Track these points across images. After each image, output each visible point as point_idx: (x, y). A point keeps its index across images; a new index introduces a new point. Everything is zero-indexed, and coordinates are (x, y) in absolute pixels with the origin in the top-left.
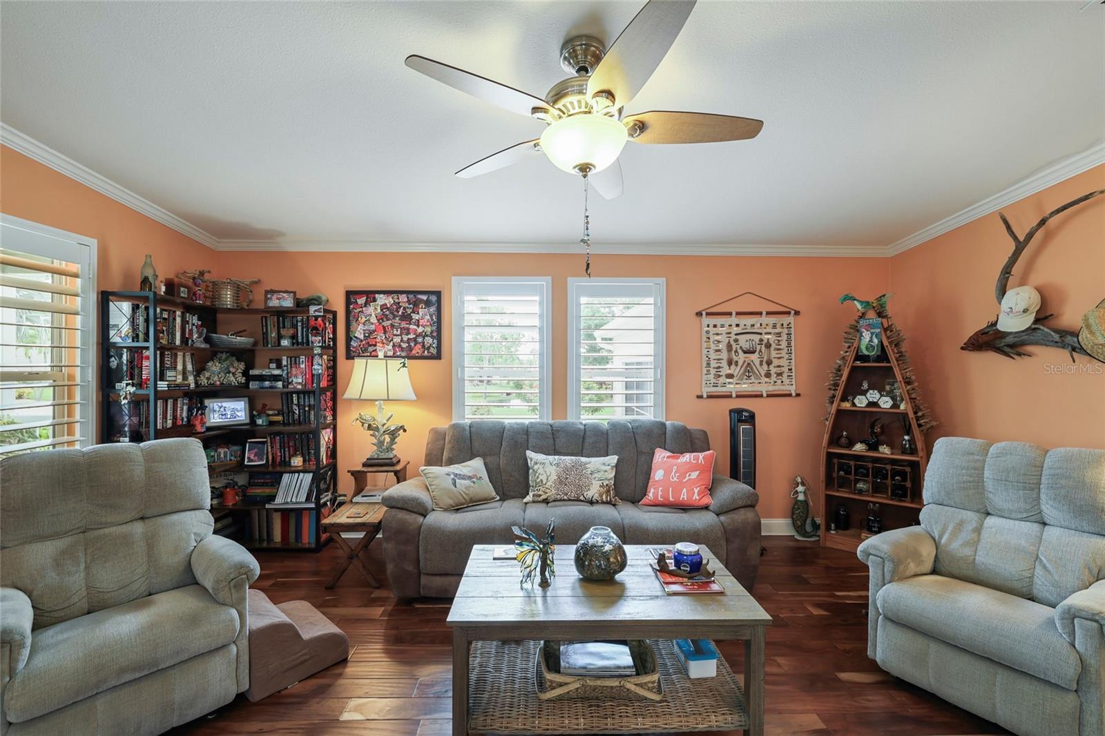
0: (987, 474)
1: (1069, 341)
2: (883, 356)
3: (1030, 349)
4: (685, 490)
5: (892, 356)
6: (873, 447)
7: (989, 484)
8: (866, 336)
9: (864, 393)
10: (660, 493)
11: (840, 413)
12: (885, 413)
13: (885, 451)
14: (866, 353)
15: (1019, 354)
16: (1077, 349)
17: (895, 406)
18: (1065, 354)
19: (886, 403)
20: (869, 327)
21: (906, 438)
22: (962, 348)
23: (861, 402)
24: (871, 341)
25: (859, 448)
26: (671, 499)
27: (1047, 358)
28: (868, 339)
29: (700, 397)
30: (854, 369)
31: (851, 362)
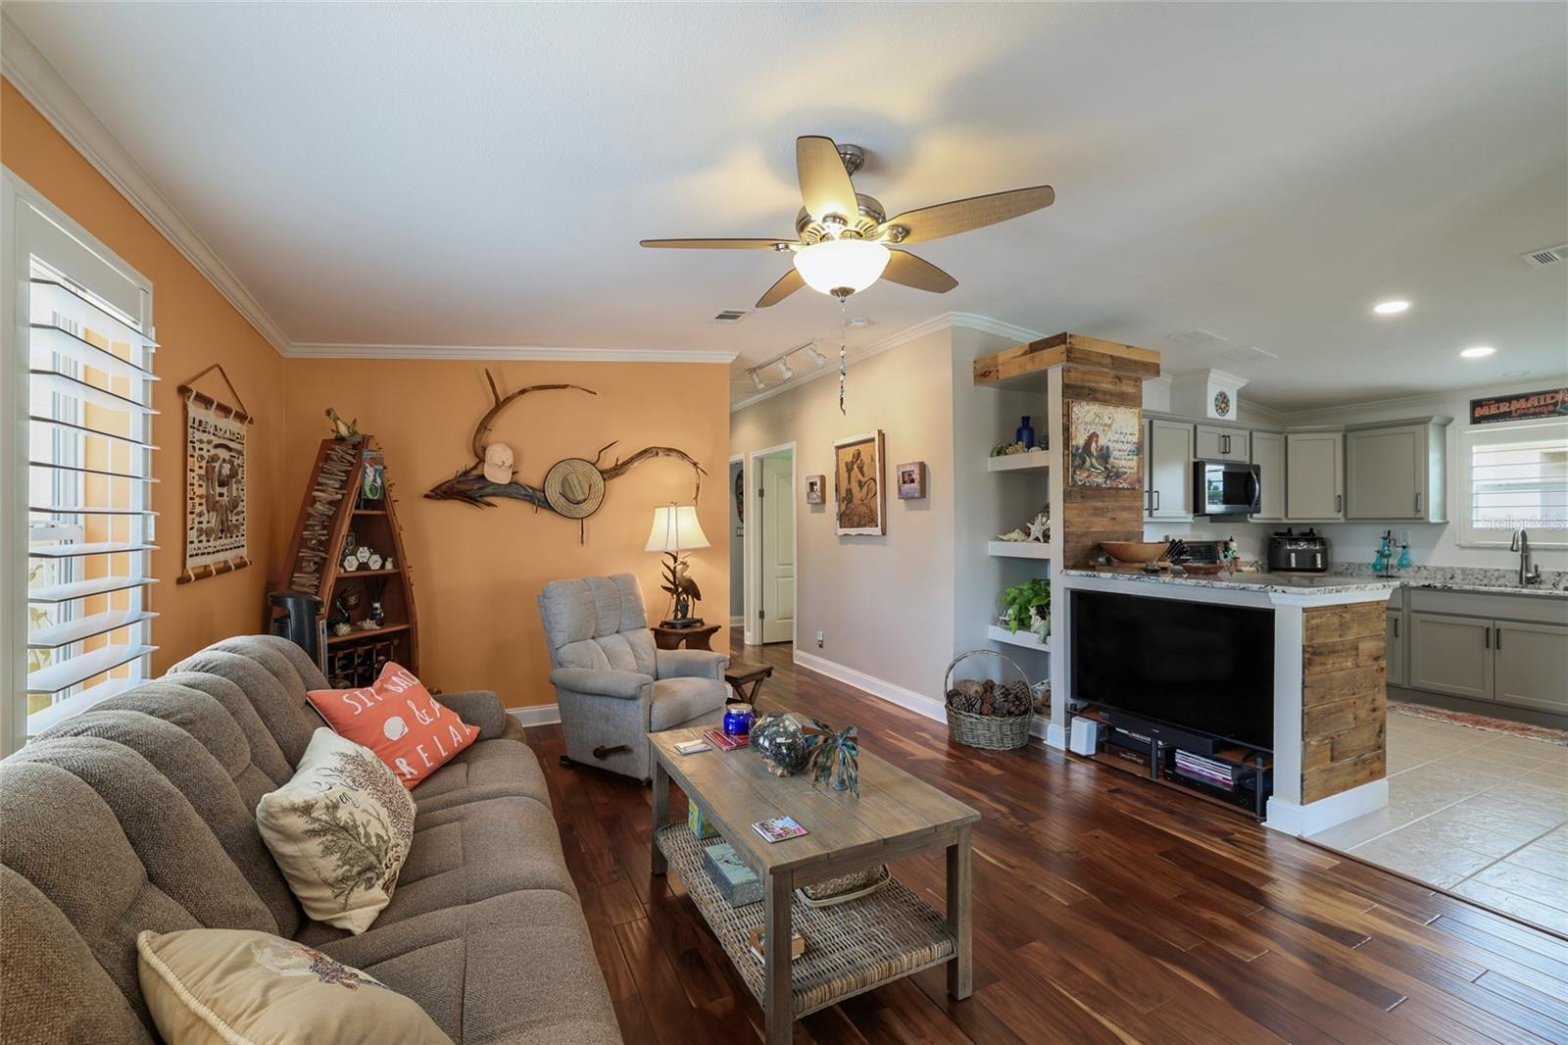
0: (598, 604)
1: (537, 499)
4: (451, 728)
5: (389, 502)
6: (357, 625)
7: (599, 612)
8: (369, 472)
9: (353, 552)
10: (424, 756)
11: (337, 581)
12: (373, 577)
14: (370, 496)
15: (489, 504)
16: (544, 504)
17: (383, 566)
18: (528, 505)
19: (375, 563)
21: (377, 605)
22: (426, 496)
23: (350, 564)
24: (374, 481)
25: (343, 630)
26: (428, 765)
28: (371, 478)
29: (183, 580)
30: (354, 517)
31: (349, 511)
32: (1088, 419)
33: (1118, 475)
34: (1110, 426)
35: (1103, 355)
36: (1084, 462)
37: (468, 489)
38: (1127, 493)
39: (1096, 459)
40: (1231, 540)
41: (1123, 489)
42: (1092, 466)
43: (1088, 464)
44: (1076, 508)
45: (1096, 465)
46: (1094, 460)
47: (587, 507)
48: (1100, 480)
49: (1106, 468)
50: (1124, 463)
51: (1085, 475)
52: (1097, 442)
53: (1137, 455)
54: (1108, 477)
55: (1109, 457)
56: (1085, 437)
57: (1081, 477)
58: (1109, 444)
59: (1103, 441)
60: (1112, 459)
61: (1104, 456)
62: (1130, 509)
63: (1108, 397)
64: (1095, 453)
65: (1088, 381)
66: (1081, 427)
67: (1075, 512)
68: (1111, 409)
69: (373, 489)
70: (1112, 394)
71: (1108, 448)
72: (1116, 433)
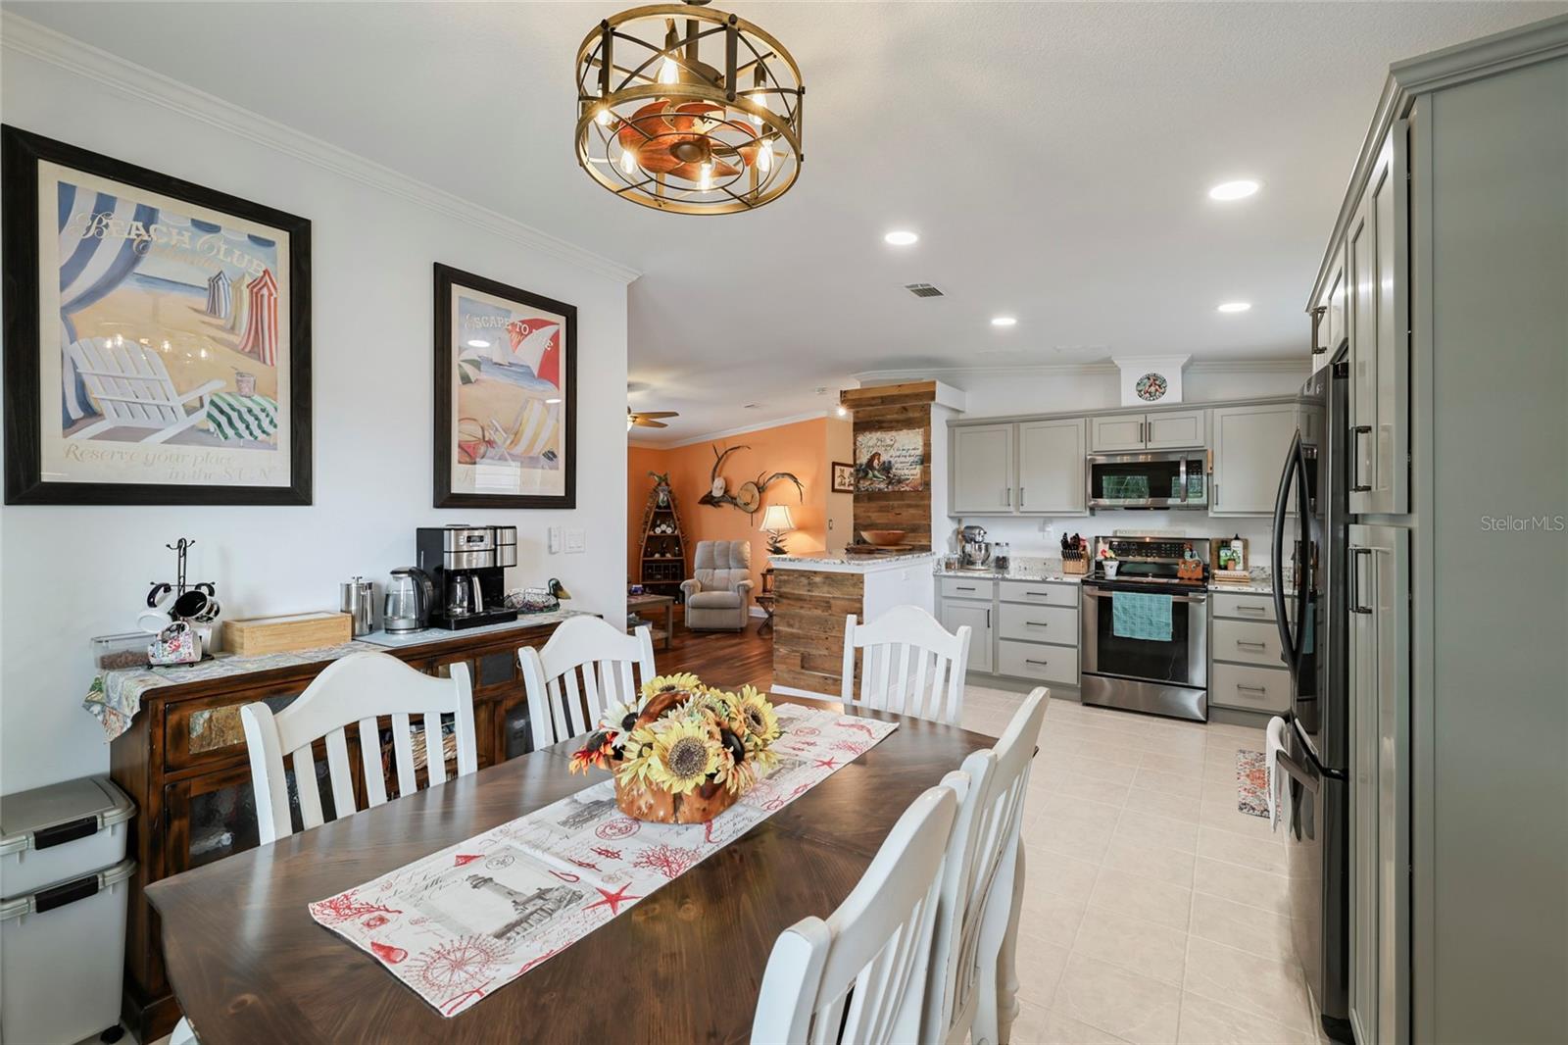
0: (715, 553)
1: (733, 501)
2: (668, 507)
3: (722, 504)
5: (672, 506)
6: (663, 555)
7: (715, 556)
8: (661, 496)
9: (659, 526)
11: (650, 537)
12: (669, 536)
13: (668, 556)
14: (661, 504)
16: (736, 505)
17: (673, 532)
18: (732, 506)
19: (669, 531)
20: (663, 491)
21: (678, 548)
22: (699, 503)
23: (658, 531)
24: (663, 498)
25: (657, 556)
27: (727, 507)
30: (656, 513)
31: (655, 510)
32: (871, 444)
33: (900, 481)
34: (892, 446)
35: (873, 398)
36: (867, 474)
37: (709, 500)
38: (913, 494)
39: (879, 471)
40: (1237, 538)
41: (906, 491)
42: (875, 476)
43: (870, 475)
44: (863, 507)
45: (879, 475)
46: (876, 473)
47: (754, 507)
48: (882, 486)
49: (888, 477)
50: (906, 472)
51: (868, 483)
52: (879, 459)
53: (922, 463)
54: (890, 483)
55: (891, 468)
56: (870, 455)
57: (864, 485)
58: (891, 459)
59: (884, 458)
60: (894, 470)
61: (886, 468)
62: (917, 506)
63: (894, 424)
64: (877, 467)
65: (876, 416)
66: (864, 451)
67: (863, 509)
68: (894, 433)
69: (663, 502)
70: (898, 421)
71: (890, 462)
72: (898, 450)
